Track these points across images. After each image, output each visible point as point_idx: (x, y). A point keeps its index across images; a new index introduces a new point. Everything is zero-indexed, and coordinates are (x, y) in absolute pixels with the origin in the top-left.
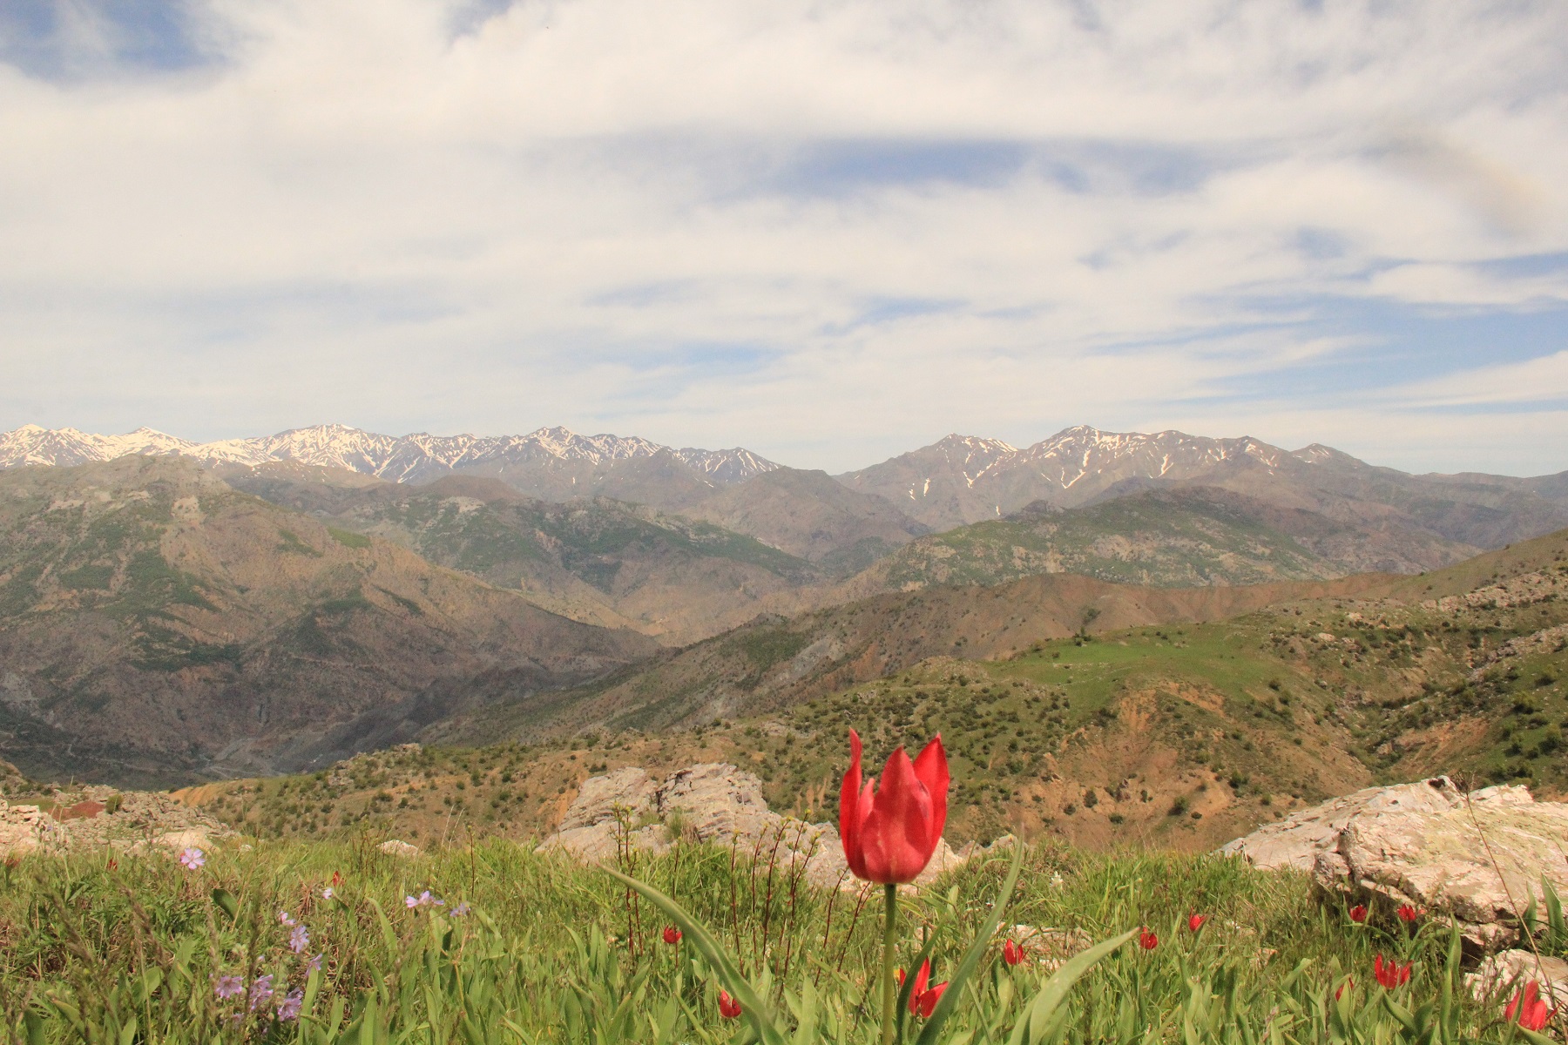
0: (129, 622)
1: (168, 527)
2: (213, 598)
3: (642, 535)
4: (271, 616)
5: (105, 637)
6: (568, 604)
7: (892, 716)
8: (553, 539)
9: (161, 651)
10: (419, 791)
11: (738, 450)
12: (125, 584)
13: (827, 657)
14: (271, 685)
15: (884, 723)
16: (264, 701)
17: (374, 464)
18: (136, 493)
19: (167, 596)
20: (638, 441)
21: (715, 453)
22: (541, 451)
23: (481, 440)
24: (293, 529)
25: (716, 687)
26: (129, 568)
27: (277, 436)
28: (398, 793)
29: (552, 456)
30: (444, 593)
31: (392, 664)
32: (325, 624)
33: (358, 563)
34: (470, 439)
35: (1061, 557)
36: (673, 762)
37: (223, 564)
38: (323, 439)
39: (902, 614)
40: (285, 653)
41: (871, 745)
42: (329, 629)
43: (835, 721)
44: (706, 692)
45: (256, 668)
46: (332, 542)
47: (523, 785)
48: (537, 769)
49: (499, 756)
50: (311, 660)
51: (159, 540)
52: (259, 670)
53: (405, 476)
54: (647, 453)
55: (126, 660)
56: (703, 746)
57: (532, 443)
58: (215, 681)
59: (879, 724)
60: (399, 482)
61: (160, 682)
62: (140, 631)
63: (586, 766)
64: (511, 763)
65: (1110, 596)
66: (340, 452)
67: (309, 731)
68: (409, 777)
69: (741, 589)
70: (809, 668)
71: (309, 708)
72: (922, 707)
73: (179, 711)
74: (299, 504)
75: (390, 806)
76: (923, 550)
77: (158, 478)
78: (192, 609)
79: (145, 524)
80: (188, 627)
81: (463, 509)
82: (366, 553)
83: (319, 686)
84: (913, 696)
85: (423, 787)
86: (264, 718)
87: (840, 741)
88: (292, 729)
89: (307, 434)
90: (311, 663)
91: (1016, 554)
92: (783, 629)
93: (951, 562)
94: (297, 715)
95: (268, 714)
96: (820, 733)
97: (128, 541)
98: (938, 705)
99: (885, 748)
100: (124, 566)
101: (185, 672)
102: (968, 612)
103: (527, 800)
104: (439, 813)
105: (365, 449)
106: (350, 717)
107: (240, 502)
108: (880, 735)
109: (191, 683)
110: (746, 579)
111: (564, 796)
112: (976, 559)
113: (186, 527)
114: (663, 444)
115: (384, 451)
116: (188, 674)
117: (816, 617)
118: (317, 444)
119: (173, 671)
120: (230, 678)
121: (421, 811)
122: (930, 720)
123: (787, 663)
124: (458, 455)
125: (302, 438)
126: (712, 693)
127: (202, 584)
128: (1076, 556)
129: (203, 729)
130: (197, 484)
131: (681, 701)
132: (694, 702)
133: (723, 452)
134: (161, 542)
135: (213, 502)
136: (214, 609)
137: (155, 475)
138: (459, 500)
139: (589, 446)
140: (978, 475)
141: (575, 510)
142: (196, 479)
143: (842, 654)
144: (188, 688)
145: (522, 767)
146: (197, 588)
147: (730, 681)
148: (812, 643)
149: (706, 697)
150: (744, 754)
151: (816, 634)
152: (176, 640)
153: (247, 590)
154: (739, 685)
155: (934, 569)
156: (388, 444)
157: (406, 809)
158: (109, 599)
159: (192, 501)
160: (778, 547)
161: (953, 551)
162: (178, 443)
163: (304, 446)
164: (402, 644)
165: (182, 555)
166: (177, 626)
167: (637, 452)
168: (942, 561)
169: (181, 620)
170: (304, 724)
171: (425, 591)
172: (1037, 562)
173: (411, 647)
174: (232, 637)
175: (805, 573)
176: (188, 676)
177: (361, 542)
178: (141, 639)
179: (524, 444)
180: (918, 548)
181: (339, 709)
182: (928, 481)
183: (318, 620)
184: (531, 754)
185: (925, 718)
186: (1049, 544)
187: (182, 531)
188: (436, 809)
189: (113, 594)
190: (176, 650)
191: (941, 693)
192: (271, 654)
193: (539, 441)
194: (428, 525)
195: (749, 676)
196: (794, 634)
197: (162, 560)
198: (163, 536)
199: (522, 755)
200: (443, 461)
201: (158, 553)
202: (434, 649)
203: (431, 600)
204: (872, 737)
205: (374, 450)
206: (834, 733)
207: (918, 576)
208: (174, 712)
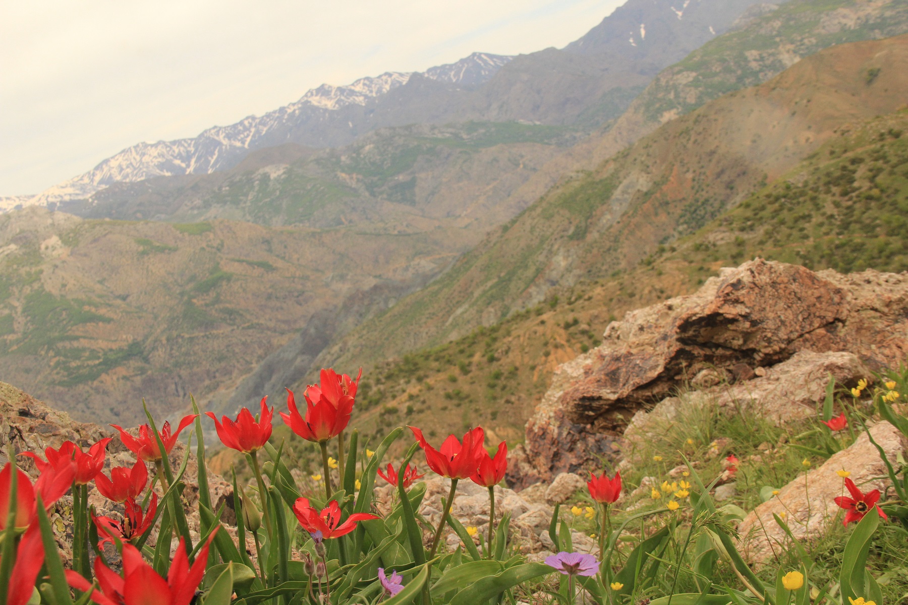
0: (43, 353)
1: (44, 267)
2: (103, 311)
3: (425, 148)
4: (155, 311)
5: (27, 371)
6: (387, 224)
7: (834, 189)
8: (354, 176)
9: (79, 367)
10: (418, 396)
11: (474, 54)
12: (26, 324)
13: (639, 191)
14: (177, 365)
15: (829, 198)
16: (177, 379)
17: (183, 165)
18: (5, 248)
19: (65, 322)
20: (390, 75)
21: (456, 64)
22: (315, 109)
23: (263, 117)
24: (146, 236)
25: (552, 245)
26: (24, 312)
27: (97, 168)
28: (401, 403)
29: (326, 110)
30: (285, 247)
31: (267, 317)
32: (203, 303)
33: (208, 246)
34: (253, 118)
35: (792, 47)
36: (637, 297)
37: (100, 282)
38: (135, 158)
39: (692, 133)
40: (178, 336)
41: (826, 222)
42: (207, 305)
43: (777, 212)
44: (545, 253)
45: (160, 356)
46: (180, 236)
47: (508, 360)
48: (514, 343)
49: (474, 343)
50: (202, 334)
51: (40, 280)
52: (162, 356)
53: (212, 167)
54: (400, 83)
55: (53, 383)
56: (660, 274)
57: (305, 106)
58: (131, 376)
59: (824, 201)
60: (210, 172)
61: (88, 392)
62: (55, 356)
63: (559, 325)
64: (488, 345)
65: (884, 52)
66: (153, 164)
67: (222, 391)
68: (404, 386)
69: (521, 166)
70: (625, 205)
71: (214, 372)
72: (861, 171)
73: (112, 410)
74: (139, 215)
75: (398, 417)
76: (667, 82)
77: (18, 230)
78: (90, 326)
79: (23, 271)
80: (92, 341)
81: (273, 176)
82: (212, 236)
83: (216, 352)
84: (848, 164)
85: (420, 391)
86: (181, 393)
87: (791, 228)
88: (208, 393)
89: (121, 159)
90: (203, 337)
91: (750, 58)
92: (589, 180)
93: (695, 83)
94: (207, 382)
95: (183, 388)
96: (767, 227)
97: (15, 289)
98: (880, 163)
99: (842, 220)
100: (20, 310)
101: (104, 377)
102: (752, 111)
103: (519, 372)
104: (445, 409)
105: (172, 155)
106: (251, 369)
107: (94, 228)
108: (830, 209)
109: (113, 385)
110: (522, 157)
111: (551, 357)
112: (716, 74)
113: (58, 263)
114: (412, 70)
115: (188, 152)
116: (108, 378)
117: (615, 160)
118: (131, 164)
119: (95, 379)
120: (143, 371)
121: (429, 412)
122: (879, 180)
123: (605, 207)
124: (248, 135)
125: (118, 163)
126: (550, 252)
127: (90, 304)
128: (806, 41)
129: (136, 417)
130: (53, 225)
131: (526, 267)
132: (537, 264)
133: (462, 61)
134: (43, 281)
135: (72, 235)
136: (109, 321)
137: (15, 228)
138: (267, 169)
139: (352, 93)
140: (685, 6)
141: (363, 147)
142: (50, 221)
143: (651, 184)
144: (112, 389)
145: (501, 346)
146: (87, 308)
147: (562, 237)
148: (620, 183)
149: (547, 256)
150: (701, 269)
151: (621, 174)
152: (87, 354)
153: (128, 296)
154: (571, 238)
155: (682, 95)
156: (189, 145)
157: (414, 415)
158: (18, 342)
159: (54, 240)
160: (538, 123)
161: (694, 74)
162: (17, 200)
163: (122, 169)
164: (269, 297)
165: (64, 286)
166: (83, 343)
167: (392, 84)
168: (686, 85)
169: (85, 337)
170: (216, 386)
171: (270, 250)
172: (771, 59)
173: (277, 298)
174: (130, 338)
175: (567, 136)
176: (109, 380)
177: (206, 228)
178: (58, 364)
179: (299, 109)
180: (663, 82)
181: (238, 365)
182: (642, 26)
183: (195, 301)
184: (502, 332)
185: (872, 179)
186: (778, 39)
187: (56, 266)
188: (440, 406)
189: (20, 335)
190: (91, 363)
191: (877, 152)
192: (168, 340)
193: (310, 102)
194: (250, 198)
195: (577, 227)
196: (601, 181)
197: (50, 295)
198: (42, 276)
199: (494, 335)
200: (238, 144)
201: (44, 290)
202: (296, 294)
203: (278, 256)
204: (824, 214)
205: (180, 154)
206: (782, 222)
207: (671, 106)
208: (108, 412)
